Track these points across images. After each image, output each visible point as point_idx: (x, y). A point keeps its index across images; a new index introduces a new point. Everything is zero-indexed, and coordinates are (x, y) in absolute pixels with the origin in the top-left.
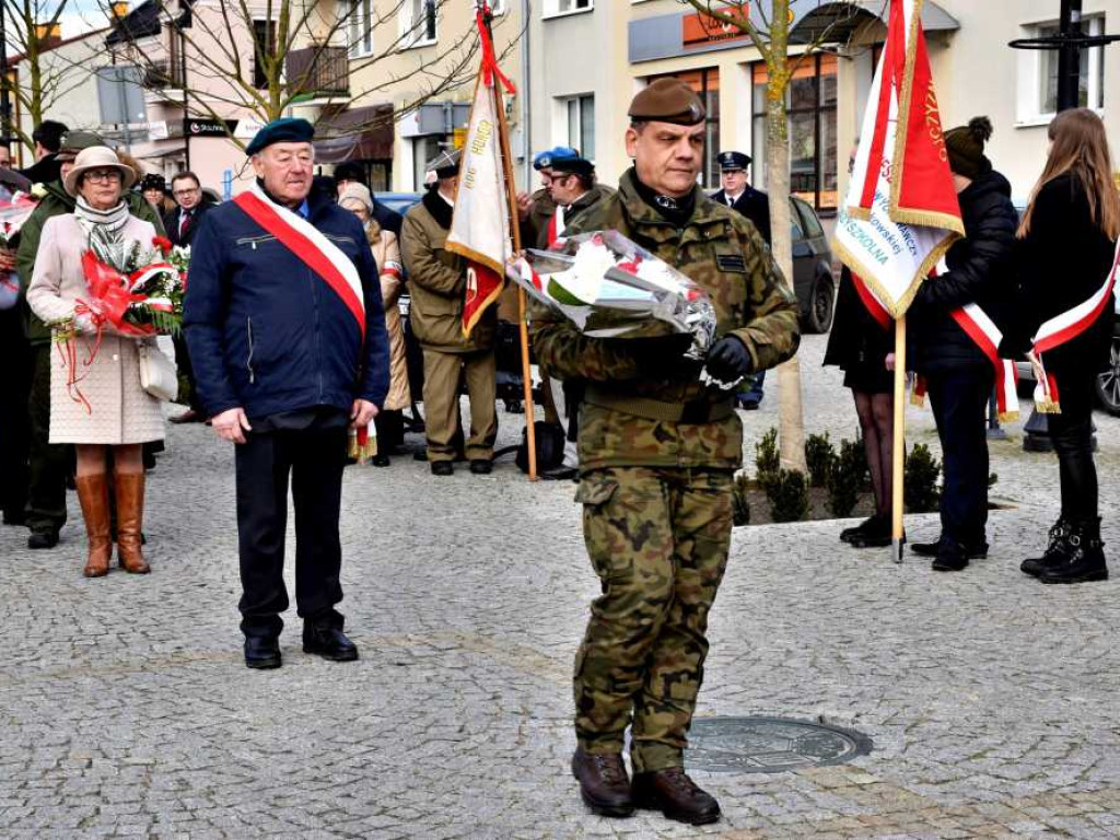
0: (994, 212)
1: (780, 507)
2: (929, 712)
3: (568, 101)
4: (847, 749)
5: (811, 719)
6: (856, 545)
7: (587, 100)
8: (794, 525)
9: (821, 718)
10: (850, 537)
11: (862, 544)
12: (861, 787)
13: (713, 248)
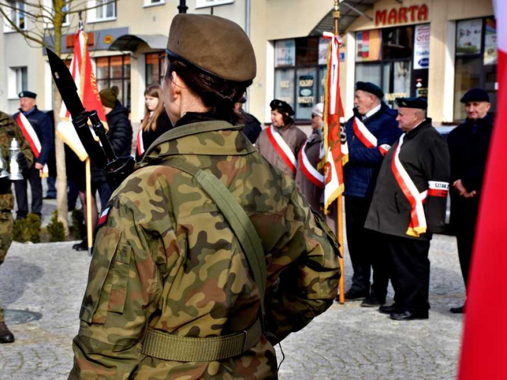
0: (120, 121)
1: (54, 236)
2: (71, 306)
3: (16, 69)
4: (32, 318)
5: (23, 309)
6: (77, 250)
7: (24, 70)
8: (58, 243)
9: (27, 309)
10: (76, 247)
11: (80, 249)
12: (30, 331)
13: (4, 129)
